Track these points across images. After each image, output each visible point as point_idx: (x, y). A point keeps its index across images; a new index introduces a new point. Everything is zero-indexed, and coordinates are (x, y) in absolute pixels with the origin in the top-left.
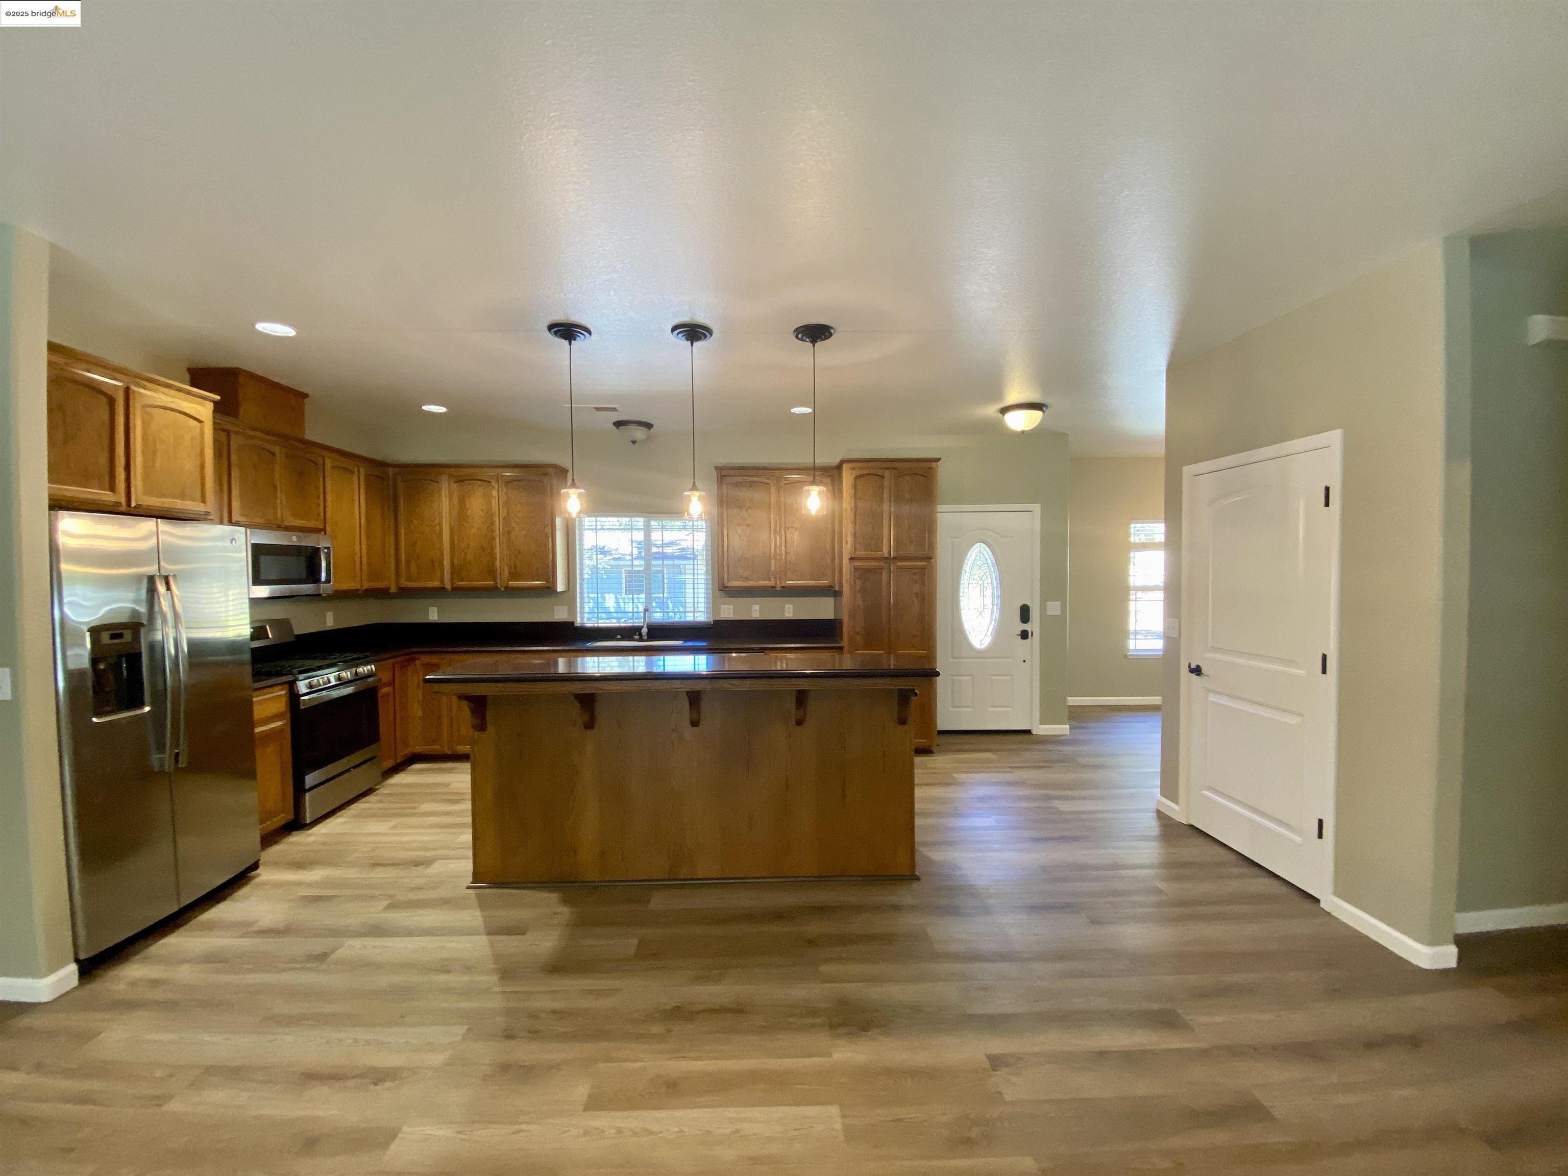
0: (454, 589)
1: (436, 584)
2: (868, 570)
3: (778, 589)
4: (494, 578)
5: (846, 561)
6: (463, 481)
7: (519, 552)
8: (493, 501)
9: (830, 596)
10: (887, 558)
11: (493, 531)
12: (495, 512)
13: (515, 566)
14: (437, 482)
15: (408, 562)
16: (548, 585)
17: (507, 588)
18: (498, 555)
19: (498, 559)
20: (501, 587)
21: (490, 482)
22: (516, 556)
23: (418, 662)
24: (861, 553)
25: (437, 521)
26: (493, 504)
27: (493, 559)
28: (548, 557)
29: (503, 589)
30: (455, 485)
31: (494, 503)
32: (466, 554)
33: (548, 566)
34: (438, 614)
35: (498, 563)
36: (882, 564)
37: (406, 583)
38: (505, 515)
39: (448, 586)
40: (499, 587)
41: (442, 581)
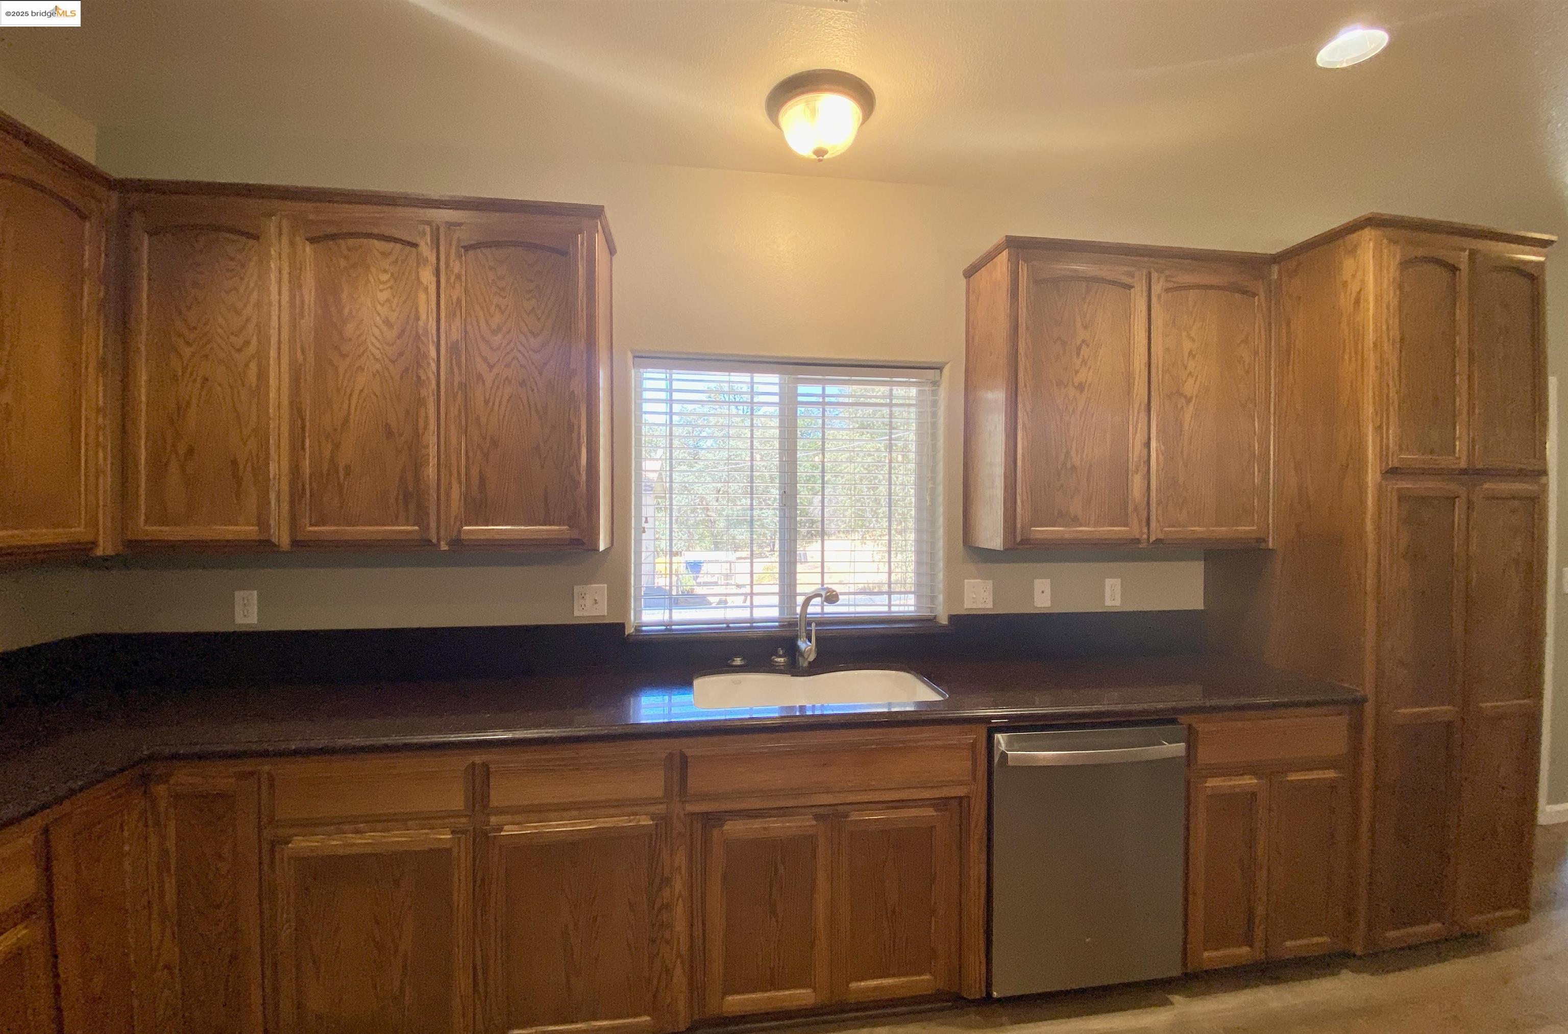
0: (295, 543)
1: (246, 530)
2: (1422, 500)
3: (1143, 545)
4: (420, 518)
5: (1372, 476)
6: (333, 237)
7: (495, 443)
8: (422, 296)
9: (1193, 559)
10: (1464, 472)
11: (420, 382)
12: (426, 330)
13: (482, 479)
14: (257, 238)
15: (158, 466)
16: (575, 534)
17: (457, 543)
18: (432, 451)
19: (433, 461)
20: (439, 540)
21: (415, 245)
22: (486, 456)
23: (160, 790)
24: (1411, 457)
25: (253, 347)
26: (422, 309)
27: (417, 464)
28: (576, 458)
29: (444, 547)
30: (308, 248)
31: (425, 304)
32: (337, 446)
33: (576, 484)
34: (259, 608)
35: (431, 472)
36: (1452, 487)
37: (150, 528)
38: (455, 335)
39: (283, 539)
40: (434, 541)
41: (262, 522)
